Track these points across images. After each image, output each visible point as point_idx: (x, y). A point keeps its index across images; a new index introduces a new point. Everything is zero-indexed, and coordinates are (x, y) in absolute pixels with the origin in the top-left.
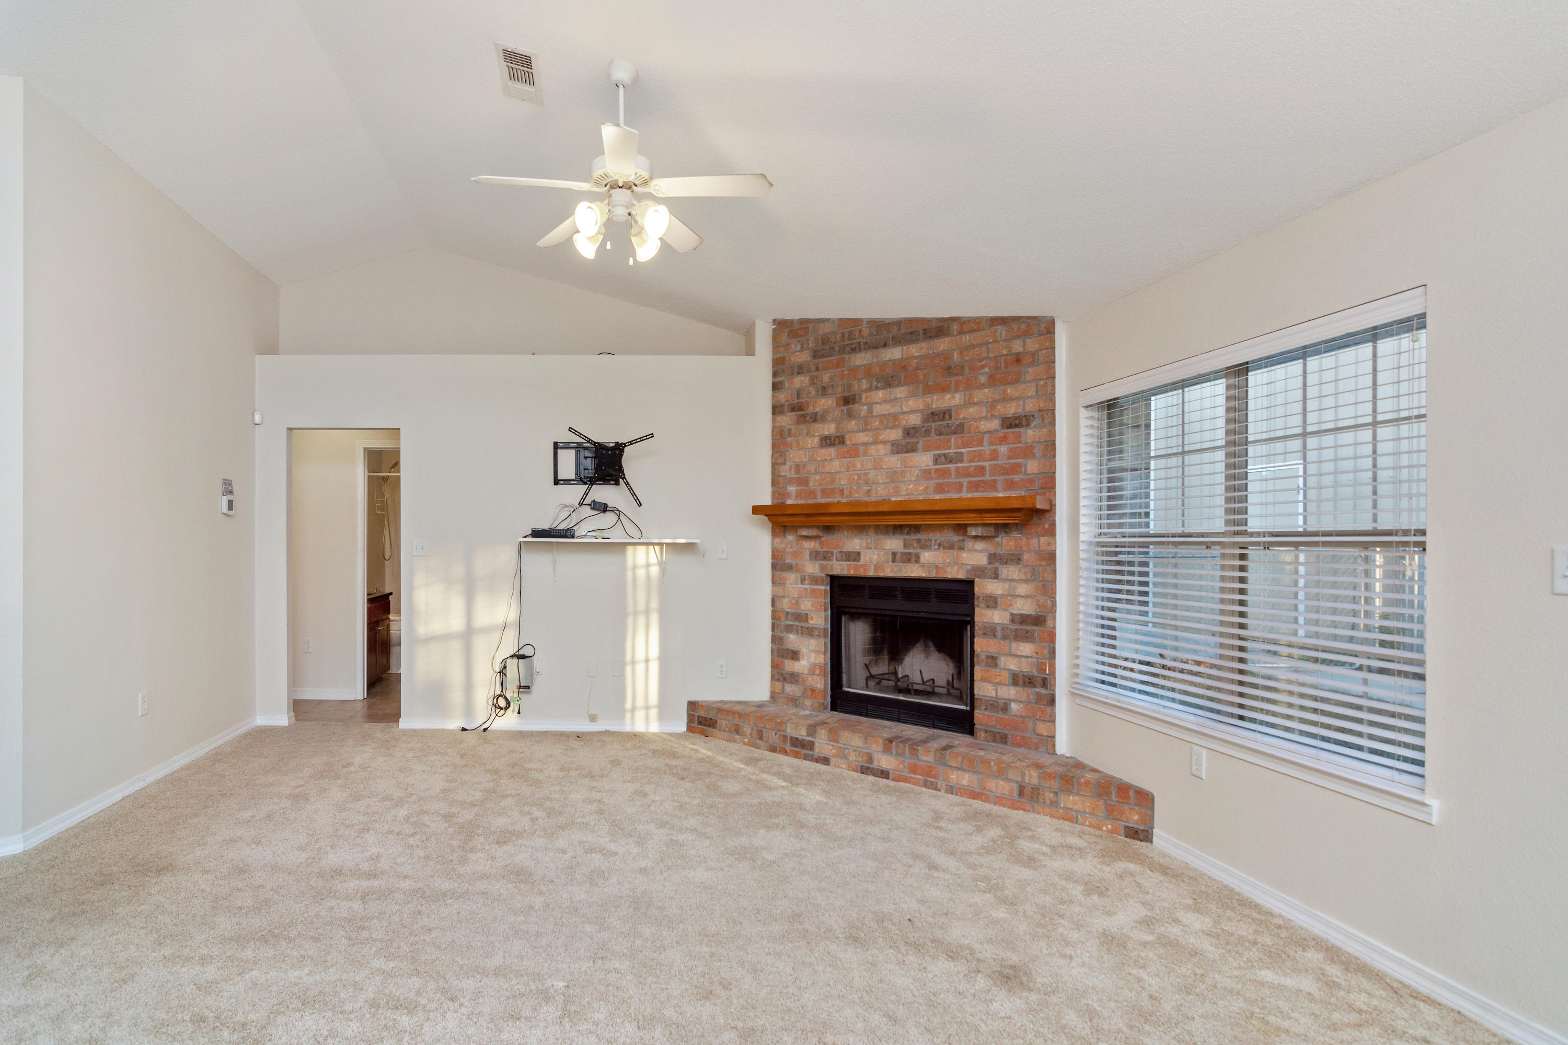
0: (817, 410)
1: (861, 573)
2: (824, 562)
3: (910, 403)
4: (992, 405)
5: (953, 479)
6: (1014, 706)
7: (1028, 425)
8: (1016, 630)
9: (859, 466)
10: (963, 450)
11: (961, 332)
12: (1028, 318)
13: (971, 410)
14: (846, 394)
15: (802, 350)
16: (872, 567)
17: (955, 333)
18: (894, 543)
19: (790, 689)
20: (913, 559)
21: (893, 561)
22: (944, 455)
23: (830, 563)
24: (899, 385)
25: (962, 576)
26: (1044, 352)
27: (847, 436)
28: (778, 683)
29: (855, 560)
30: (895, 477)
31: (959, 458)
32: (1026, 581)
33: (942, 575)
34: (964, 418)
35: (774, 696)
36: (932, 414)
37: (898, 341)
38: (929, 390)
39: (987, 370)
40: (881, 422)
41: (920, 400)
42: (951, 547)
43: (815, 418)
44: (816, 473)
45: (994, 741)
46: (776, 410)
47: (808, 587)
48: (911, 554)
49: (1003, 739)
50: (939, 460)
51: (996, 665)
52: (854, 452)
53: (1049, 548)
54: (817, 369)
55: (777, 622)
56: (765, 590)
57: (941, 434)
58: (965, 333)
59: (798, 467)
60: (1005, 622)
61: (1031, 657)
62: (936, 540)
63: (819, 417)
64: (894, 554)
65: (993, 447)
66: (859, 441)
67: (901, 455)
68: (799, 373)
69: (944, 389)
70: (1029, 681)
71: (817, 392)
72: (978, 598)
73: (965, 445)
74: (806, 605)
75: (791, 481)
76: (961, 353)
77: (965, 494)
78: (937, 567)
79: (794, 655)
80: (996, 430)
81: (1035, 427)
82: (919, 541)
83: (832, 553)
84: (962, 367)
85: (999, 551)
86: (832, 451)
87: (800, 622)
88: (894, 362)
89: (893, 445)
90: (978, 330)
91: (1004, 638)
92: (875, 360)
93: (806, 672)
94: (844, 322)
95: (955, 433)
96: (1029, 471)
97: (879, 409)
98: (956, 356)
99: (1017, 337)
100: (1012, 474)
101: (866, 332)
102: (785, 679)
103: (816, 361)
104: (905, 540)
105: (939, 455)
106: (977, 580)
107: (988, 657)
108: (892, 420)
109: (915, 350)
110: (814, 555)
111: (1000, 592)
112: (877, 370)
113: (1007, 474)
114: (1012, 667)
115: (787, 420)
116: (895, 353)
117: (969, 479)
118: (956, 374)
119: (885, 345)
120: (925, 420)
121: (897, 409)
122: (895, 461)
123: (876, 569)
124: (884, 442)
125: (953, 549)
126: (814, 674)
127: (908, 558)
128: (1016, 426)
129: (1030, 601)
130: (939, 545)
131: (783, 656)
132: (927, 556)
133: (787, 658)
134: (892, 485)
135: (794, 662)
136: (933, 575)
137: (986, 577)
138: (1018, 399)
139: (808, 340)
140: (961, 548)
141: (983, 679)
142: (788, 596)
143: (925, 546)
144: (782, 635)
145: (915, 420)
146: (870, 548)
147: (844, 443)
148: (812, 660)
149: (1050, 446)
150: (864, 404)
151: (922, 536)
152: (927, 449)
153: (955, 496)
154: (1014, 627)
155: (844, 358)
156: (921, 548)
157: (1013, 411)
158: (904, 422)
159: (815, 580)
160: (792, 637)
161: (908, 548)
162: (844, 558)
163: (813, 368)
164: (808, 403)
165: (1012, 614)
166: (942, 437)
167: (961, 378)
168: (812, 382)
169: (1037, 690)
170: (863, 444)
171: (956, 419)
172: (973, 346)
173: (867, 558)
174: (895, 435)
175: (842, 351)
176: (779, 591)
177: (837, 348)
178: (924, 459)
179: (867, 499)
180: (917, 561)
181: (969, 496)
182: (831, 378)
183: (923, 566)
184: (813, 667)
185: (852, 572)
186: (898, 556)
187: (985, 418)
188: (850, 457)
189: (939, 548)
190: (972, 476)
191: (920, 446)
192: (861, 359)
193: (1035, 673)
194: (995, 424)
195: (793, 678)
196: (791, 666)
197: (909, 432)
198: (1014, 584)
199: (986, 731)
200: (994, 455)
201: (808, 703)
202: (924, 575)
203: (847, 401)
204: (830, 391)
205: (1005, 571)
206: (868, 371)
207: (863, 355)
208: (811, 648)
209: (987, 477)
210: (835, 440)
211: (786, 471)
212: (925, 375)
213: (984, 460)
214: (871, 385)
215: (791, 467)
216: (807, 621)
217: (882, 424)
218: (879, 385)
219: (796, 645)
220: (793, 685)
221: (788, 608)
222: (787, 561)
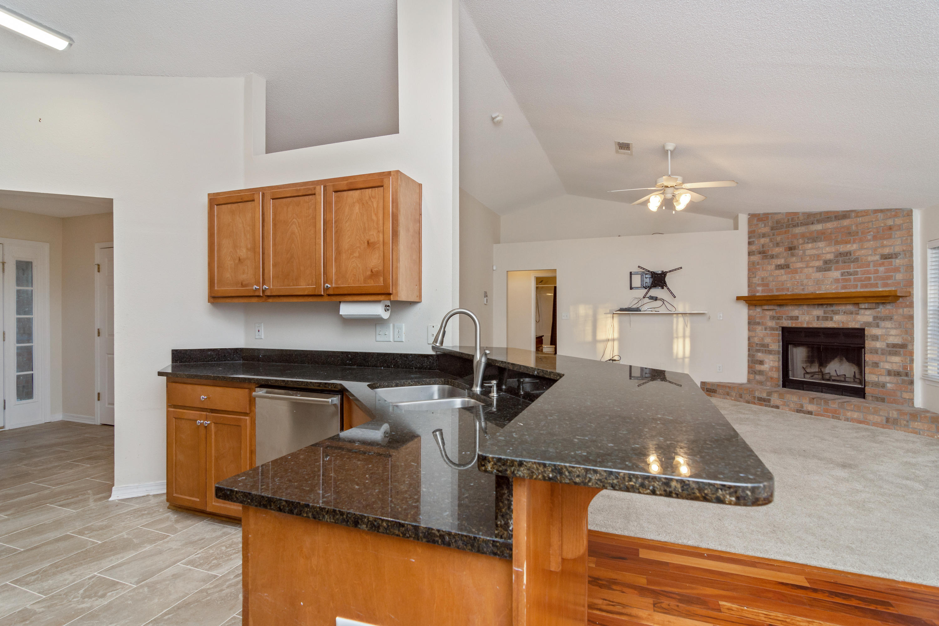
0: (774, 253)
1: (799, 325)
2: (778, 321)
3: (827, 249)
4: (875, 249)
5: (852, 283)
6: (888, 385)
7: (896, 258)
8: (890, 351)
9: (798, 278)
10: (858, 270)
11: (857, 216)
12: (896, 209)
13: (863, 252)
14: (790, 246)
15: (765, 226)
17: (853, 217)
18: (818, 312)
19: (758, 377)
20: (829, 319)
21: (818, 320)
22: (847, 272)
23: (781, 321)
24: (820, 241)
25: (857, 326)
26: (905, 224)
27: (791, 265)
28: (752, 375)
29: (796, 320)
30: (818, 282)
31: (856, 273)
32: (896, 328)
33: (846, 326)
34: (859, 255)
35: (749, 380)
36: (840, 254)
37: (819, 222)
38: (837, 243)
39: (872, 233)
40: (811, 258)
41: (833, 248)
42: (852, 313)
43: (772, 257)
44: (773, 281)
45: (877, 401)
46: (750, 254)
47: (769, 332)
48: (828, 316)
49: (883, 400)
50: (844, 275)
51: (878, 367)
52: (795, 271)
53: (909, 313)
54: (774, 235)
55: (751, 348)
56: (745, 333)
57: (845, 263)
58: (859, 217)
59: (763, 279)
60: (883, 347)
61: (899, 363)
62: (842, 311)
63: (775, 257)
64: (818, 317)
65: (875, 268)
66: (797, 267)
67: (821, 273)
68: (763, 237)
69: (847, 242)
70: (898, 374)
71: (774, 245)
72: (867, 336)
73: (858, 268)
74: (768, 340)
75: (759, 285)
76: (857, 226)
77: (859, 289)
78: (843, 323)
79: (761, 363)
80: (877, 260)
81: (901, 258)
82: (832, 311)
83: (782, 317)
84: (858, 232)
85: (879, 315)
86: (782, 271)
87: (764, 348)
88: (817, 231)
89: (817, 268)
90: (867, 215)
91: (883, 354)
92: (807, 230)
93: (768, 370)
94: (788, 214)
95: (853, 262)
96: (897, 278)
97: (808, 252)
98: (854, 227)
99: (890, 218)
100: (887, 280)
101: (801, 218)
102: (755, 373)
103: (773, 231)
104: (824, 311)
105: (844, 272)
106: (866, 328)
107: (873, 363)
108: (818, 257)
109: (830, 225)
110: (772, 318)
111: (880, 333)
112: (808, 235)
113: (884, 280)
114: (887, 367)
115: (756, 258)
116: (819, 227)
117: (862, 283)
118: (854, 236)
119: (812, 224)
120: (836, 257)
121: (820, 252)
122: (819, 275)
123: (807, 324)
124: (813, 267)
125: (852, 314)
126: (772, 371)
127: (826, 319)
128: (889, 258)
129: (898, 337)
130: (844, 312)
131: (754, 363)
132: (837, 318)
133: (757, 364)
134: (817, 286)
135: (761, 365)
136: (841, 326)
137: (872, 327)
138: (890, 246)
139: (768, 222)
140: (858, 314)
141: (870, 373)
142: (758, 337)
143: (836, 313)
144: (754, 354)
145: (830, 257)
146: (804, 314)
147: (789, 267)
148: (771, 365)
149: (910, 268)
150: (801, 250)
151: (835, 308)
152: (837, 269)
153: (853, 290)
154: (889, 349)
155: (789, 230)
156: (834, 314)
157: (887, 251)
158: (824, 258)
159: (772, 329)
160: (759, 354)
161: (826, 314)
162: (789, 319)
163: (772, 234)
164: (768, 250)
165: (887, 344)
167: (857, 237)
168: (771, 240)
169: (902, 378)
170: (800, 268)
171: (854, 256)
172: (864, 223)
173: (803, 319)
174: (819, 263)
175: (788, 226)
176: (753, 334)
177: (785, 226)
178: (836, 274)
179: (802, 292)
180: (832, 319)
181: (862, 290)
182: (781, 239)
183: (835, 322)
184: (771, 369)
185: (794, 325)
186: (821, 318)
187: (871, 255)
188: (793, 274)
189: (844, 314)
190: (864, 281)
191: (833, 268)
192: (798, 230)
193: (901, 370)
194: (877, 257)
195: (761, 373)
196: (758, 367)
197: (826, 262)
198: (888, 330)
199: (872, 397)
200: (876, 272)
201: (769, 384)
202: (835, 326)
203: (791, 249)
204: (781, 245)
205: (882, 324)
206: (803, 236)
207: (800, 228)
208: (771, 359)
209: (872, 282)
210: (784, 266)
211: (756, 280)
212: (836, 236)
213: (870, 274)
214: (804, 241)
215: (759, 279)
216: (768, 347)
217: (811, 259)
218: (809, 241)
219: (762, 358)
220: (760, 376)
221: (758, 342)
222: (756, 321)
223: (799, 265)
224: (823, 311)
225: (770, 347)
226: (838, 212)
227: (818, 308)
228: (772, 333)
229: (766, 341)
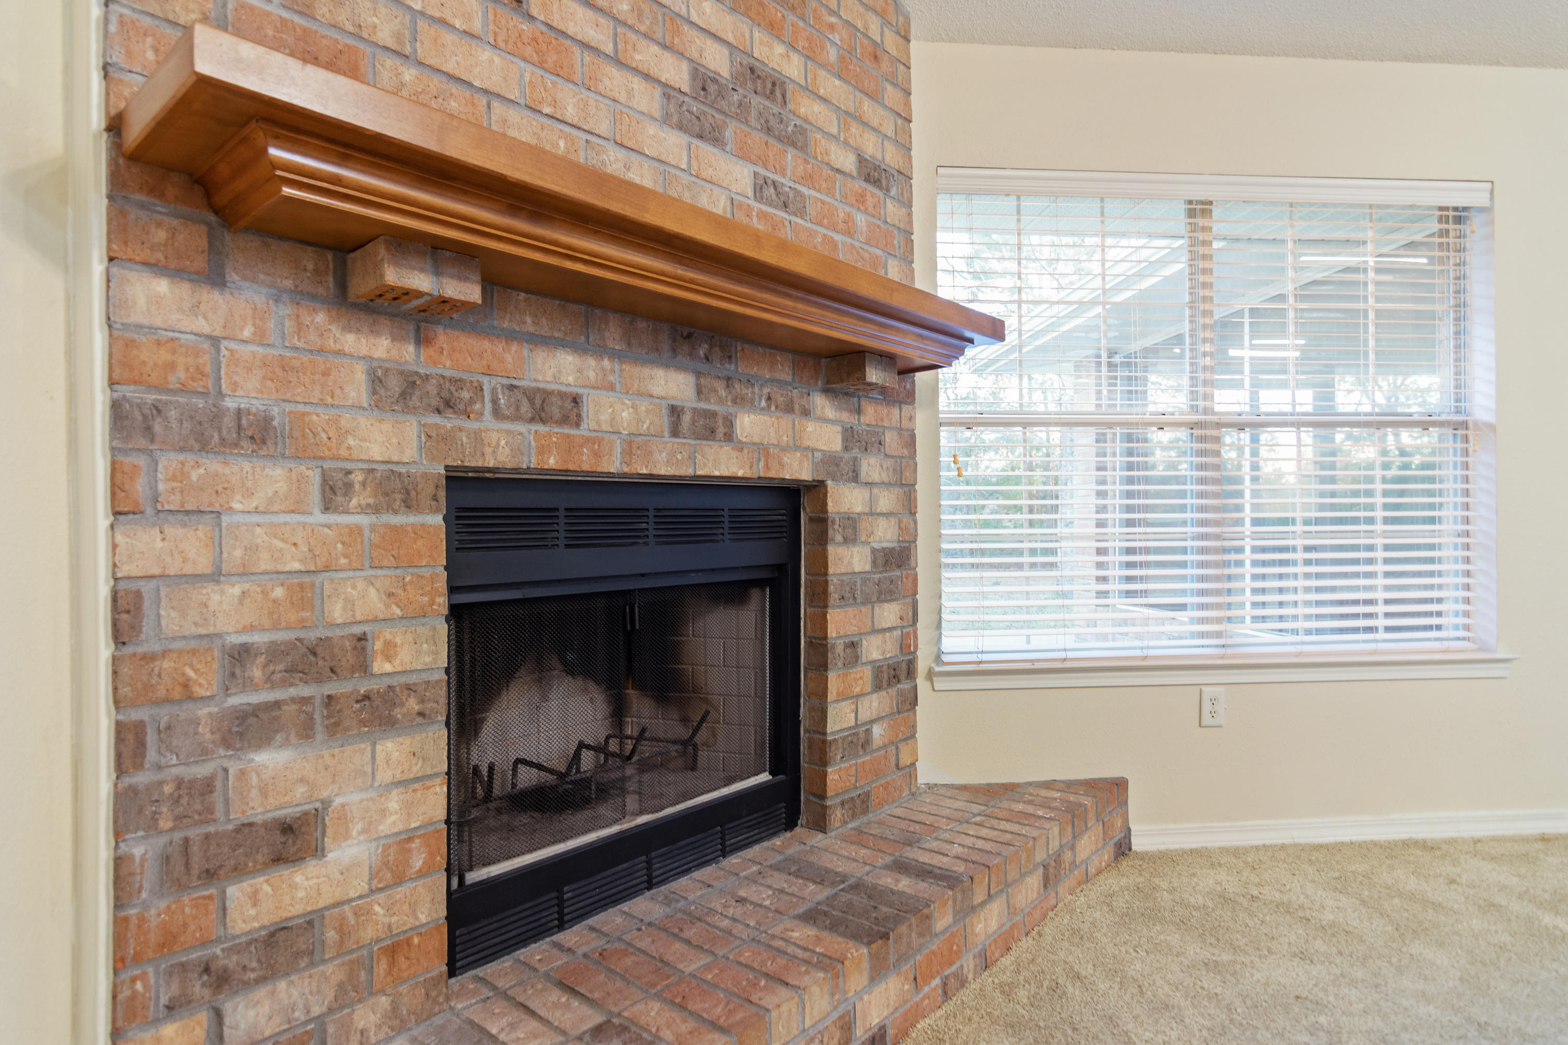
1: (584, 463)
2: (448, 422)
4: (846, 119)
6: (876, 731)
7: (885, 193)
9: (571, 110)
10: (808, 192)
13: (817, 110)
16: (618, 449)
18: (675, 383)
20: (721, 430)
21: (675, 433)
22: (773, 188)
23: (472, 425)
28: (174, 1027)
29: (564, 420)
31: (798, 207)
32: (888, 486)
33: (775, 473)
34: (806, 122)
36: (752, 70)
39: (837, 42)
41: (729, 19)
42: (788, 407)
47: (364, 520)
48: (714, 414)
51: (857, 659)
53: (906, 424)
55: (156, 716)
57: (768, 133)
60: (866, 568)
61: (895, 627)
62: (761, 388)
64: (675, 412)
67: (683, 135)
69: (772, 27)
70: (893, 675)
72: (833, 523)
73: (809, 179)
78: (765, 452)
79: (292, 840)
80: (850, 179)
81: (893, 201)
82: (729, 383)
83: (479, 389)
85: (856, 424)
87: (319, 680)
91: (865, 599)
95: (793, 147)
99: (875, 13)
102: (223, 982)
104: (699, 376)
105: (765, 179)
106: (827, 481)
110: (395, 385)
111: (859, 509)
114: (875, 655)
123: (628, 452)
124: (647, 77)
125: (791, 411)
126: (399, 880)
129: (892, 522)
131: (210, 875)
133: (239, 872)
135: (285, 872)
137: (842, 478)
138: (876, 130)
140: (806, 413)
142: (244, 574)
143: (742, 401)
144: (202, 771)
146: (612, 388)
148: (392, 823)
151: (737, 370)
152: (743, 155)
154: (877, 576)
156: (734, 402)
157: (870, 149)
158: (696, 53)
160: (272, 759)
161: (707, 400)
162: (525, 408)
165: (873, 551)
166: (771, 140)
167: (801, 25)
169: (900, 687)
170: (582, 45)
171: (793, 115)
173: (604, 417)
174: (674, 74)
178: (735, 179)
180: (729, 437)
183: (742, 450)
185: (552, 462)
186: (687, 418)
188: (540, 66)
189: (769, 407)
191: (730, 137)
193: (899, 656)
194: (850, 162)
196: (267, 900)
200: (848, 229)
202: (740, 473)
208: (385, 775)
216: (363, 667)
219: (301, 790)
220: (282, 985)
221: (245, 629)
222: (230, 404)
225: (380, 666)
227: (674, 356)
228: (394, 528)
229: (337, 613)
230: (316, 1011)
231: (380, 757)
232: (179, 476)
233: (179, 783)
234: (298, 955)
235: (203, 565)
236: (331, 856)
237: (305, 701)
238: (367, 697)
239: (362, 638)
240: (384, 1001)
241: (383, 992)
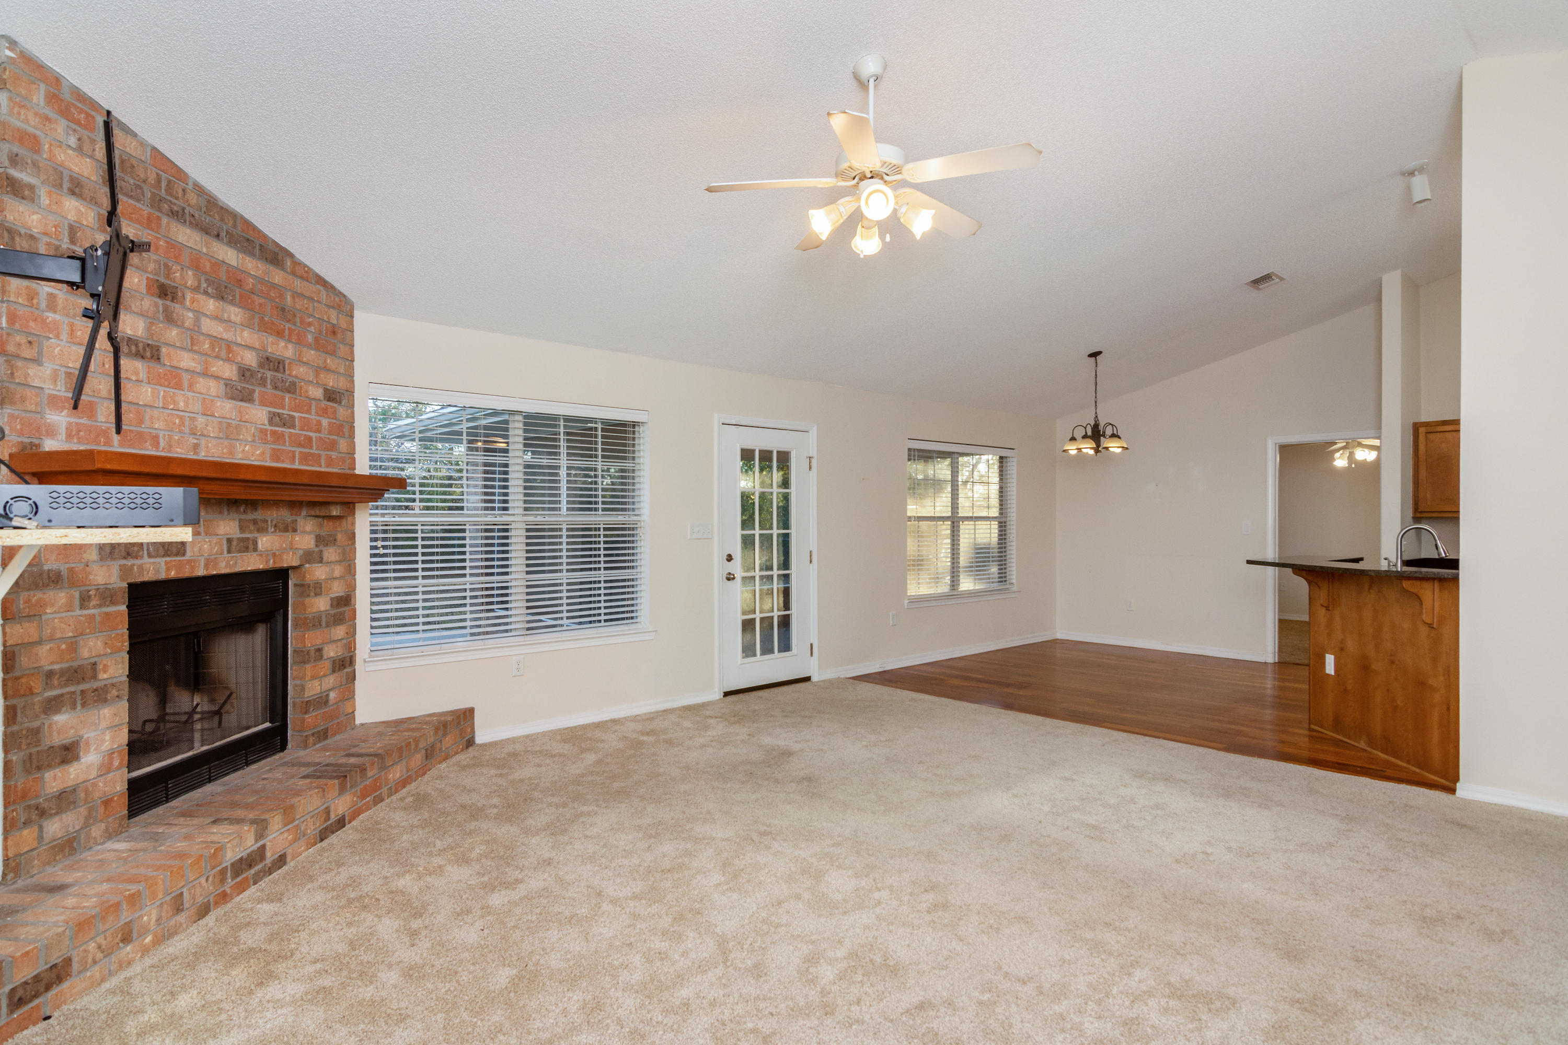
1: (187, 573)
2: (129, 562)
4: (317, 370)
5: (287, 447)
6: (333, 696)
8: (334, 615)
9: (182, 404)
10: (297, 415)
11: (293, 271)
13: (301, 370)
14: (162, 280)
16: (202, 564)
20: (251, 547)
21: (229, 552)
22: (279, 415)
23: (138, 562)
24: (232, 303)
26: (348, 333)
27: (164, 350)
28: (26, 832)
29: (178, 555)
30: (229, 432)
31: (292, 422)
32: (341, 562)
36: (267, 359)
37: (233, 241)
38: (265, 327)
40: (212, 347)
41: (256, 336)
42: (286, 529)
45: (320, 742)
47: (95, 612)
48: (248, 539)
49: (326, 734)
50: (274, 420)
52: (175, 380)
55: (19, 702)
57: (276, 387)
58: (298, 275)
60: (328, 608)
61: (344, 640)
62: (272, 521)
64: (229, 541)
65: (318, 418)
66: (181, 365)
67: (234, 402)
69: (280, 333)
70: (342, 665)
73: (297, 409)
76: (293, 296)
77: (297, 466)
78: (274, 555)
79: (69, 753)
81: (345, 405)
82: (255, 522)
84: (295, 314)
85: (322, 532)
86: (139, 367)
87: (78, 683)
89: (226, 385)
90: (307, 278)
91: (327, 625)
95: (289, 391)
96: (342, 449)
97: (208, 326)
98: (289, 297)
99: (334, 306)
100: (332, 450)
102: (43, 814)
104: (240, 521)
105: (274, 413)
106: (307, 566)
107: (316, 652)
108: (229, 350)
109: (252, 265)
111: (324, 577)
112: (208, 266)
113: (328, 449)
118: (289, 321)
119: (217, 236)
120: (261, 364)
123: (206, 566)
124: (217, 378)
125: (288, 531)
126: (109, 771)
127: (248, 546)
128: (333, 400)
129: (343, 582)
131: (39, 768)
132: (265, 542)
133: (50, 767)
135: (66, 767)
136: (272, 565)
137: (314, 562)
138: (334, 371)
140: (295, 530)
142: (51, 639)
143: (262, 530)
145: (250, 359)
146: (198, 534)
147: (159, 359)
148: (107, 746)
149: (352, 428)
150: (189, 310)
151: (259, 515)
152: (263, 403)
154: (333, 612)
155: (157, 218)
156: (259, 531)
157: (331, 383)
158: (240, 358)
159: (107, 596)
160: (61, 719)
161: (245, 532)
162: (160, 551)
165: (332, 599)
166: (277, 392)
167: (293, 327)
169: (346, 671)
171: (289, 375)
174: (229, 371)
178: (258, 415)
179: (191, 456)
180: (255, 549)
181: (301, 468)
183: (261, 555)
185: (173, 574)
186: (234, 543)
187: (312, 382)
188: (168, 386)
189: (275, 530)
190: (300, 446)
191: (256, 395)
194: (319, 392)
195: (63, 800)
196: (54, 780)
197: (245, 373)
198: (334, 567)
199: (313, 736)
200: (319, 427)
201: (96, 831)
202: (261, 567)
203: (163, 292)
205: (329, 554)
206: (195, 261)
208: (102, 726)
209: (315, 450)
210: (144, 349)
212: (261, 305)
213: (310, 430)
214: (199, 286)
215: (55, 374)
216: (94, 677)
217: (213, 349)
218: (210, 290)
219: (72, 731)
220: (64, 816)
221: (52, 663)
222: (46, 568)
223: (186, 361)
224: (237, 523)
225: (102, 676)
226: (265, 237)
227: (229, 514)
228: (107, 614)
229: (86, 654)
230: (77, 828)
231: (102, 716)
232: (28, 601)
233: (28, 730)
234: (70, 803)
235: (35, 637)
236: (83, 760)
237: (73, 693)
238: (96, 690)
239: (95, 664)
240: (103, 825)
241: (101, 821)
